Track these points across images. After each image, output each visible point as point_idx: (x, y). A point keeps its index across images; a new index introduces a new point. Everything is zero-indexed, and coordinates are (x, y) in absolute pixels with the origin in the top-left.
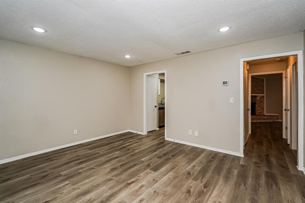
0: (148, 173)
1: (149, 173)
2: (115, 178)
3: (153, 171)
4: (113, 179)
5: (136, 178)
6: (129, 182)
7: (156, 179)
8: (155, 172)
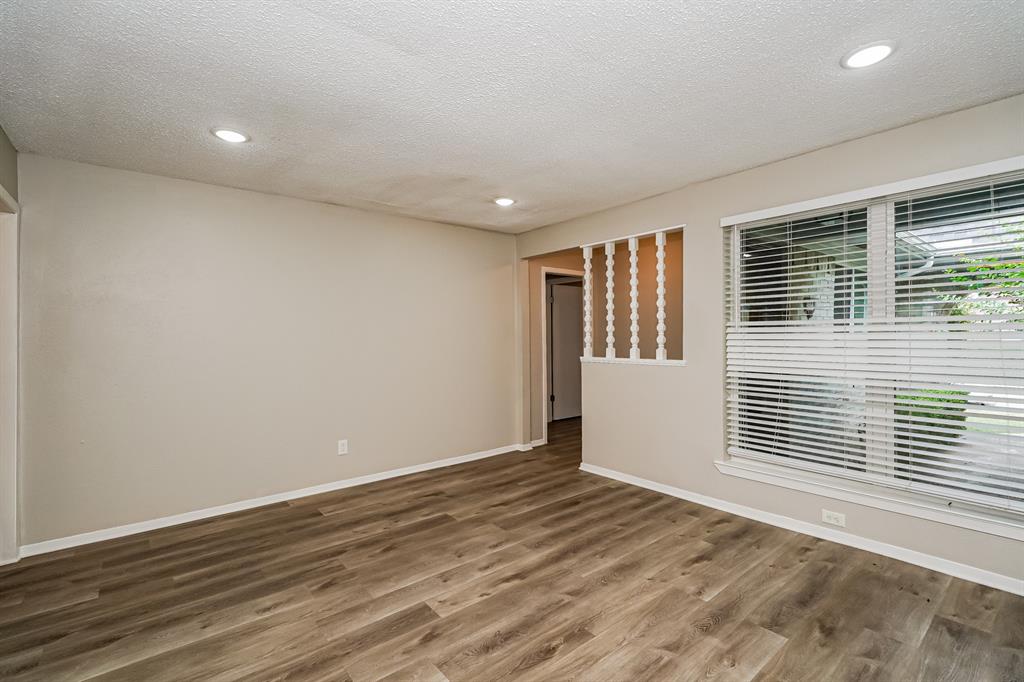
0: (452, 604)
1: (448, 603)
2: (562, 596)
3: (430, 609)
4: (569, 597)
5: (494, 592)
6: (516, 582)
7: (440, 581)
8: (428, 603)
